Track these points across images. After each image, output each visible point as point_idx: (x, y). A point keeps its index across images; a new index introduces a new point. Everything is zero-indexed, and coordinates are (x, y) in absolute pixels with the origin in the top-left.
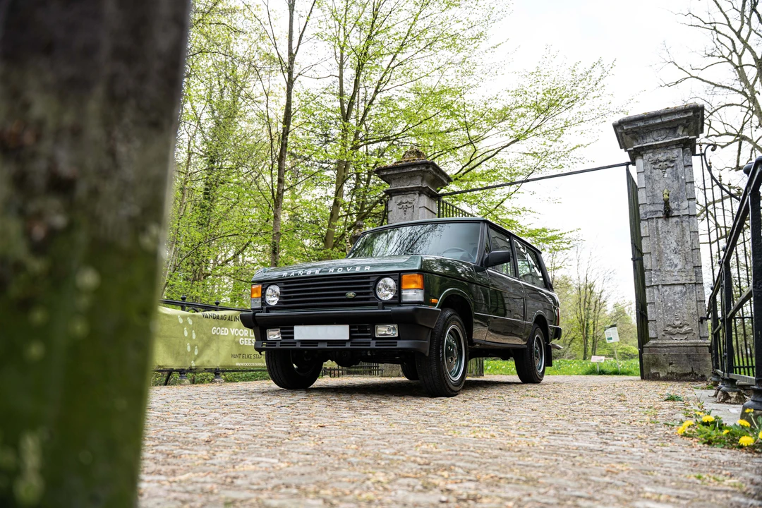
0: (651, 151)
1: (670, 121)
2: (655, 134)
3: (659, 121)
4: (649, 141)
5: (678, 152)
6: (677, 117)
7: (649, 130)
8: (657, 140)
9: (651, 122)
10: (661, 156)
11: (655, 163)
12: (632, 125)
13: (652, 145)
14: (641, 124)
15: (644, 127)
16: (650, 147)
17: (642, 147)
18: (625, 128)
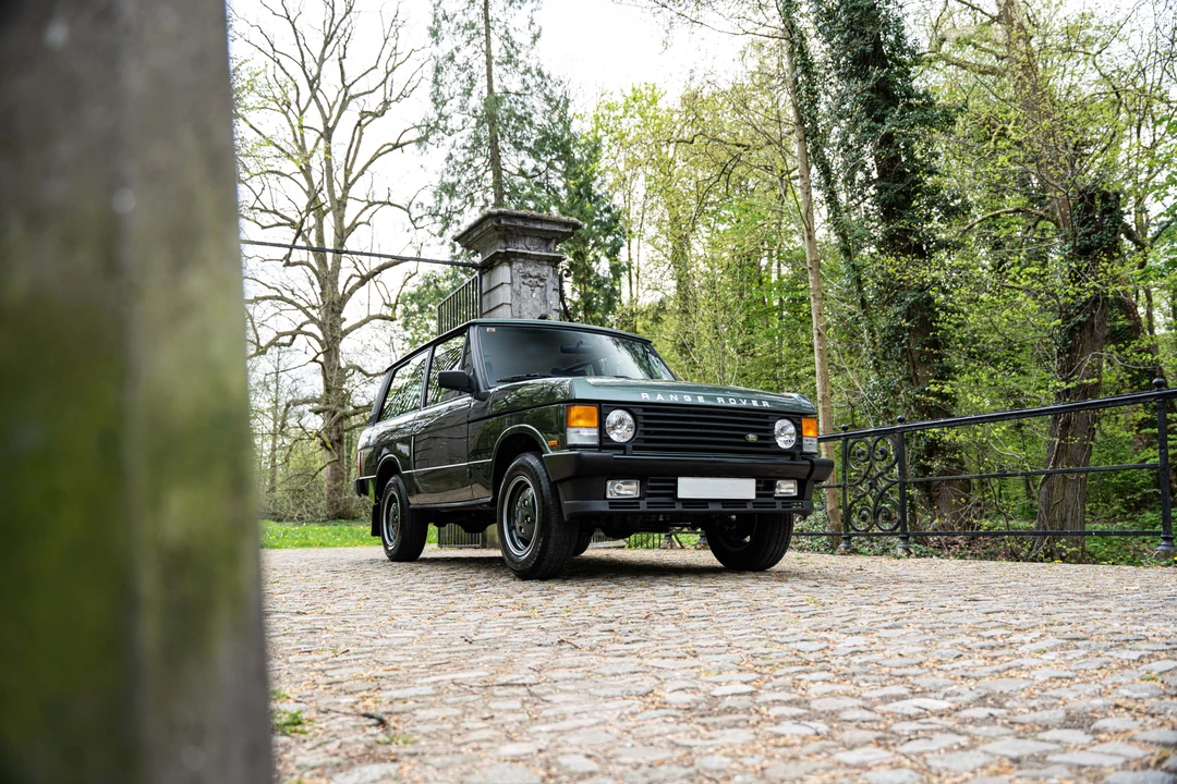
0: (522, 260)
1: (547, 231)
2: (528, 240)
3: (539, 226)
4: (520, 248)
5: (549, 271)
6: (557, 228)
7: (524, 233)
8: (529, 249)
9: (531, 225)
10: (532, 270)
11: (525, 277)
12: (511, 221)
13: (526, 254)
14: (520, 223)
15: (522, 228)
16: (523, 255)
17: (516, 253)
18: (503, 222)
